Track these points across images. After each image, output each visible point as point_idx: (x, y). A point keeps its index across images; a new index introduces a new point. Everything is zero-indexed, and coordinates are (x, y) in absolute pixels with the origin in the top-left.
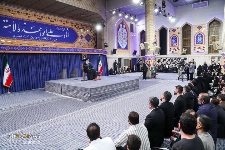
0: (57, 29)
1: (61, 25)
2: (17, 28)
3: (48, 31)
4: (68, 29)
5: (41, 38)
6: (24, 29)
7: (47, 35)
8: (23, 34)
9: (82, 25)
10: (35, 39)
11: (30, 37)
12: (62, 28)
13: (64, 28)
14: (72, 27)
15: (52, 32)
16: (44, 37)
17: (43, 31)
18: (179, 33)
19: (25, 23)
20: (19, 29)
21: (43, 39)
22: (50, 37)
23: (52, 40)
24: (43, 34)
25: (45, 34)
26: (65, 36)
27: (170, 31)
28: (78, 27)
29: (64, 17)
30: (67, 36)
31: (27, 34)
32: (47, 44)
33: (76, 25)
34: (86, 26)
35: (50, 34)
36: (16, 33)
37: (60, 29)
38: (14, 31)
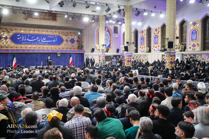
0: (49, 37)
1: (51, 34)
2: (24, 39)
3: (42, 39)
4: (56, 36)
5: (37, 43)
6: (28, 39)
7: (42, 41)
8: (27, 41)
9: (67, 33)
10: (34, 44)
11: (31, 43)
12: (51, 36)
13: (53, 36)
14: (59, 34)
15: (44, 39)
16: (39, 42)
17: (39, 39)
18: (145, 35)
19: (29, 36)
20: (25, 39)
21: (39, 44)
22: (43, 42)
23: (45, 44)
24: (39, 40)
25: (40, 40)
26: (54, 41)
27: (140, 33)
28: (64, 34)
29: (53, 29)
30: (55, 41)
31: (29, 42)
32: (41, 47)
33: (62, 33)
34: (71, 33)
35: (43, 40)
36: (24, 41)
37: (50, 37)
38: (23, 40)
